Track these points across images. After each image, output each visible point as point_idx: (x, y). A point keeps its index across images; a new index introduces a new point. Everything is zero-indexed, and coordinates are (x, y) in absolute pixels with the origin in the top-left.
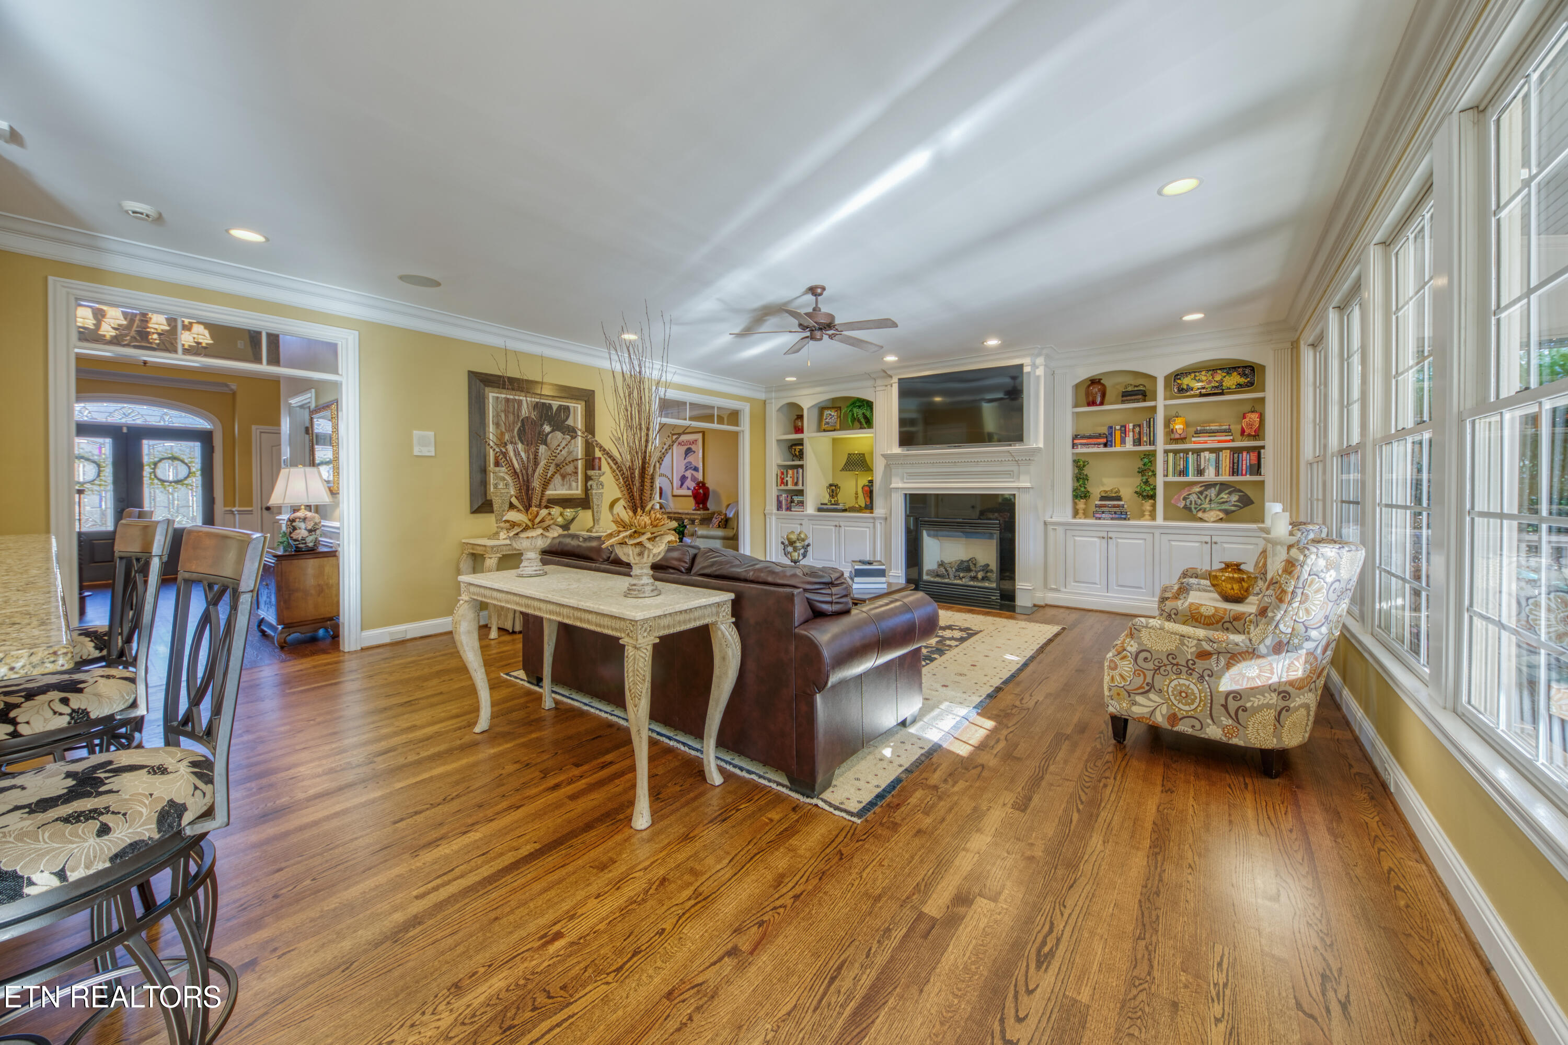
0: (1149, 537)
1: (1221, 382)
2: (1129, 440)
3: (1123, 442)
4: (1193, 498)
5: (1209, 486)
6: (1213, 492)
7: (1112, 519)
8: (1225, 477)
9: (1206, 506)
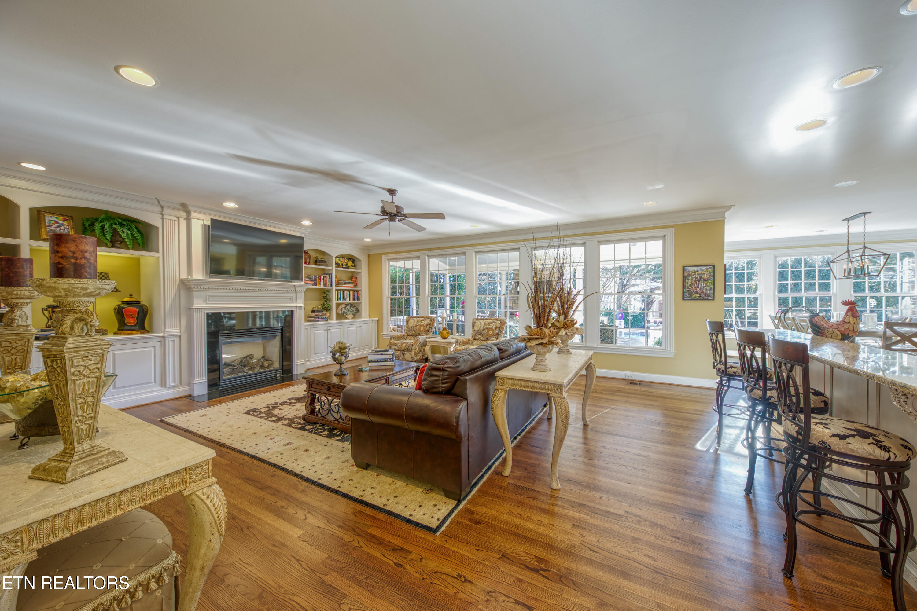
0: (341, 327)
1: (347, 263)
2: (322, 283)
3: (319, 284)
4: (343, 309)
5: (347, 305)
6: (348, 307)
7: (322, 321)
8: (352, 302)
9: (348, 313)
